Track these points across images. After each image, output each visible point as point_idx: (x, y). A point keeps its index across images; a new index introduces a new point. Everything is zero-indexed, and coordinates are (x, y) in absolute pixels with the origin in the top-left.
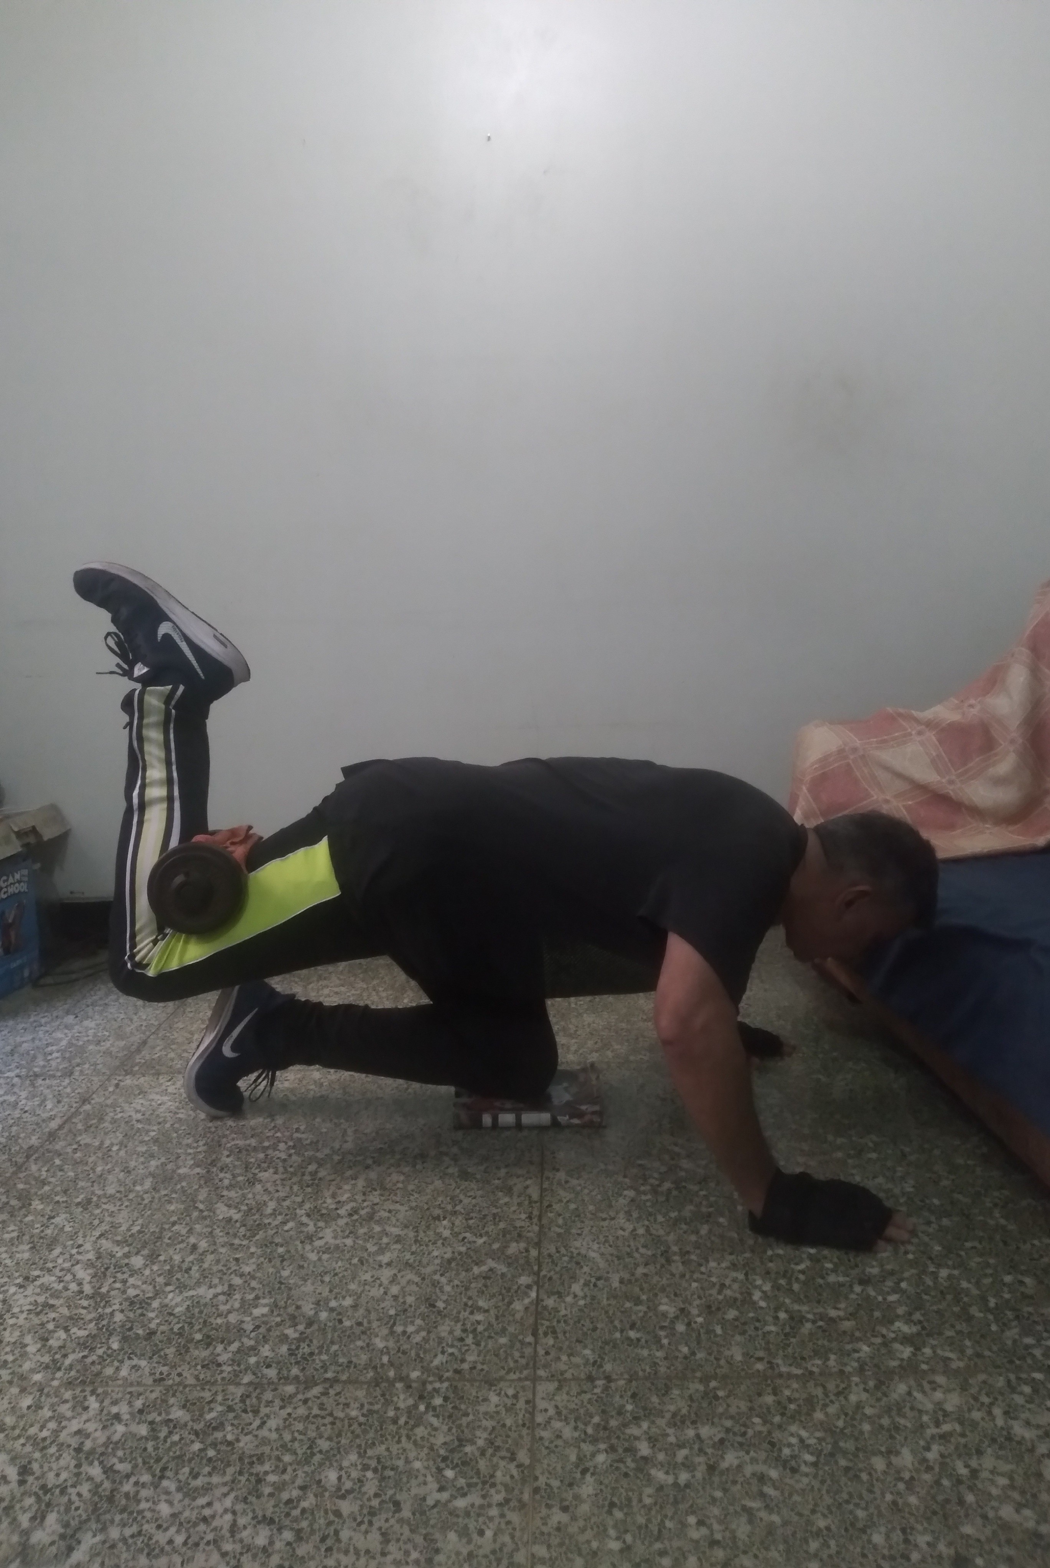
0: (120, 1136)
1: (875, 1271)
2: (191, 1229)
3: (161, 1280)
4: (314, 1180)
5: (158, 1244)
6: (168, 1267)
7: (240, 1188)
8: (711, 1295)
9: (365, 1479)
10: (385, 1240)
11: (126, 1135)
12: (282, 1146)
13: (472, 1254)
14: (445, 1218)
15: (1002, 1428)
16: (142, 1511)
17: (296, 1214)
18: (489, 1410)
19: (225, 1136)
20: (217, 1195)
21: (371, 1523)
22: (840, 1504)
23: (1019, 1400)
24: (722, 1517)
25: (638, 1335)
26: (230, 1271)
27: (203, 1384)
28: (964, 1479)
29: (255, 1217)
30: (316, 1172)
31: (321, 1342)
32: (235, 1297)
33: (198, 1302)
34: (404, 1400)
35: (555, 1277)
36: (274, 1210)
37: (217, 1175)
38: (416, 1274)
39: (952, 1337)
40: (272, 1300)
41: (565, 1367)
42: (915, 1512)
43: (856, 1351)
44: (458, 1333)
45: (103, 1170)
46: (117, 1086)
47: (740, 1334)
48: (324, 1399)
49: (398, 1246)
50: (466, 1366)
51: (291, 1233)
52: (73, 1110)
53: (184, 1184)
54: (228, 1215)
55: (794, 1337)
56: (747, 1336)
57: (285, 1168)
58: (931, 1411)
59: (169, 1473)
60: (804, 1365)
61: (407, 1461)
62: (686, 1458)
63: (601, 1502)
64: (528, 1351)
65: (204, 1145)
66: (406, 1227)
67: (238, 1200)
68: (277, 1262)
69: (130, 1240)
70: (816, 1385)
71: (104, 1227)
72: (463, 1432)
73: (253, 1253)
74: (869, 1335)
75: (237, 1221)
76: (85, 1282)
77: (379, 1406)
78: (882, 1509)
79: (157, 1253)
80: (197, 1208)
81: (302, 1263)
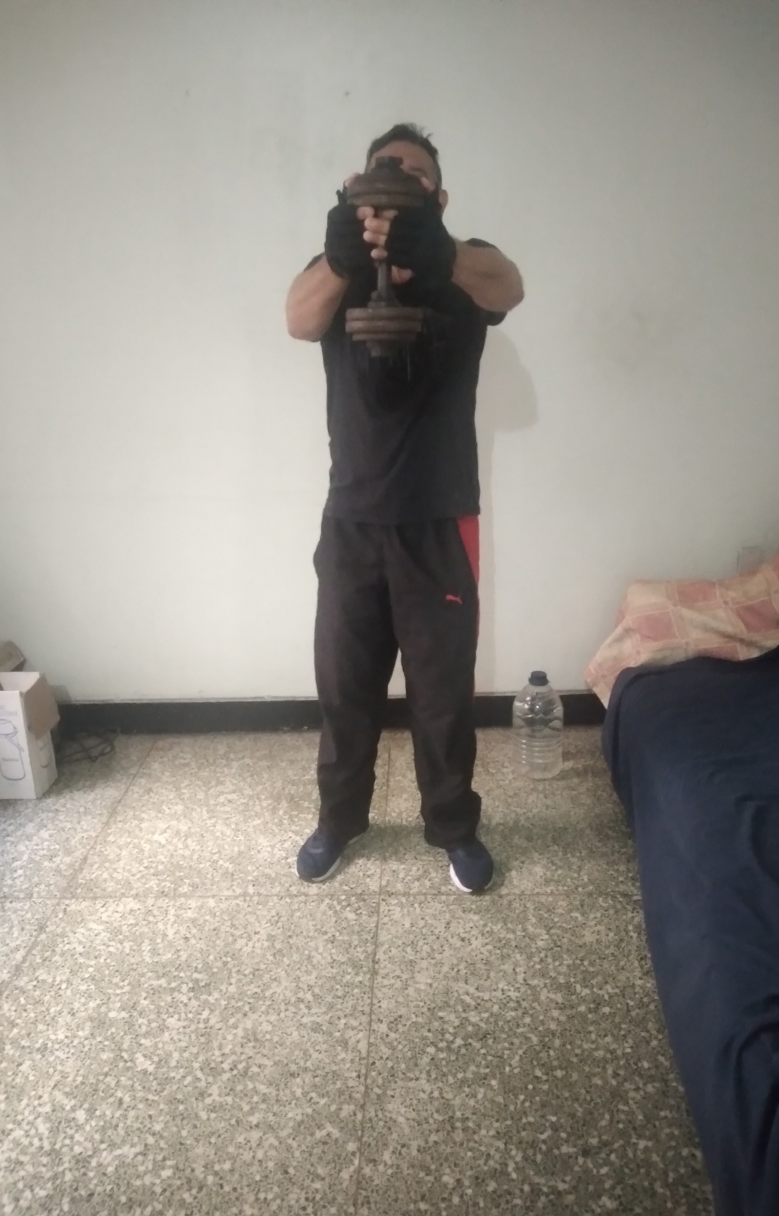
0: (67, 972)
2: (118, 1082)
3: (97, 1137)
4: (206, 1028)
5: (95, 1097)
6: (102, 1123)
7: (154, 1037)
8: (479, 1166)
10: (256, 1099)
11: (72, 970)
13: (316, 1116)
14: (299, 1075)
20: (137, 1043)
26: (146, 1129)
29: (164, 1070)
32: (149, 1157)
33: (123, 1162)
35: (373, 1143)
36: (178, 1062)
38: (276, 1137)
40: (175, 1162)
45: (55, 1011)
49: (263, 1106)
51: (189, 1088)
54: (144, 1067)
57: (186, 1013)
65: (128, 985)
66: (271, 1084)
67: (151, 1050)
68: (178, 1121)
69: (75, 1091)
73: (161, 1110)
75: (150, 1074)
76: (44, 1137)
79: (94, 1107)
80: (122, 1057)
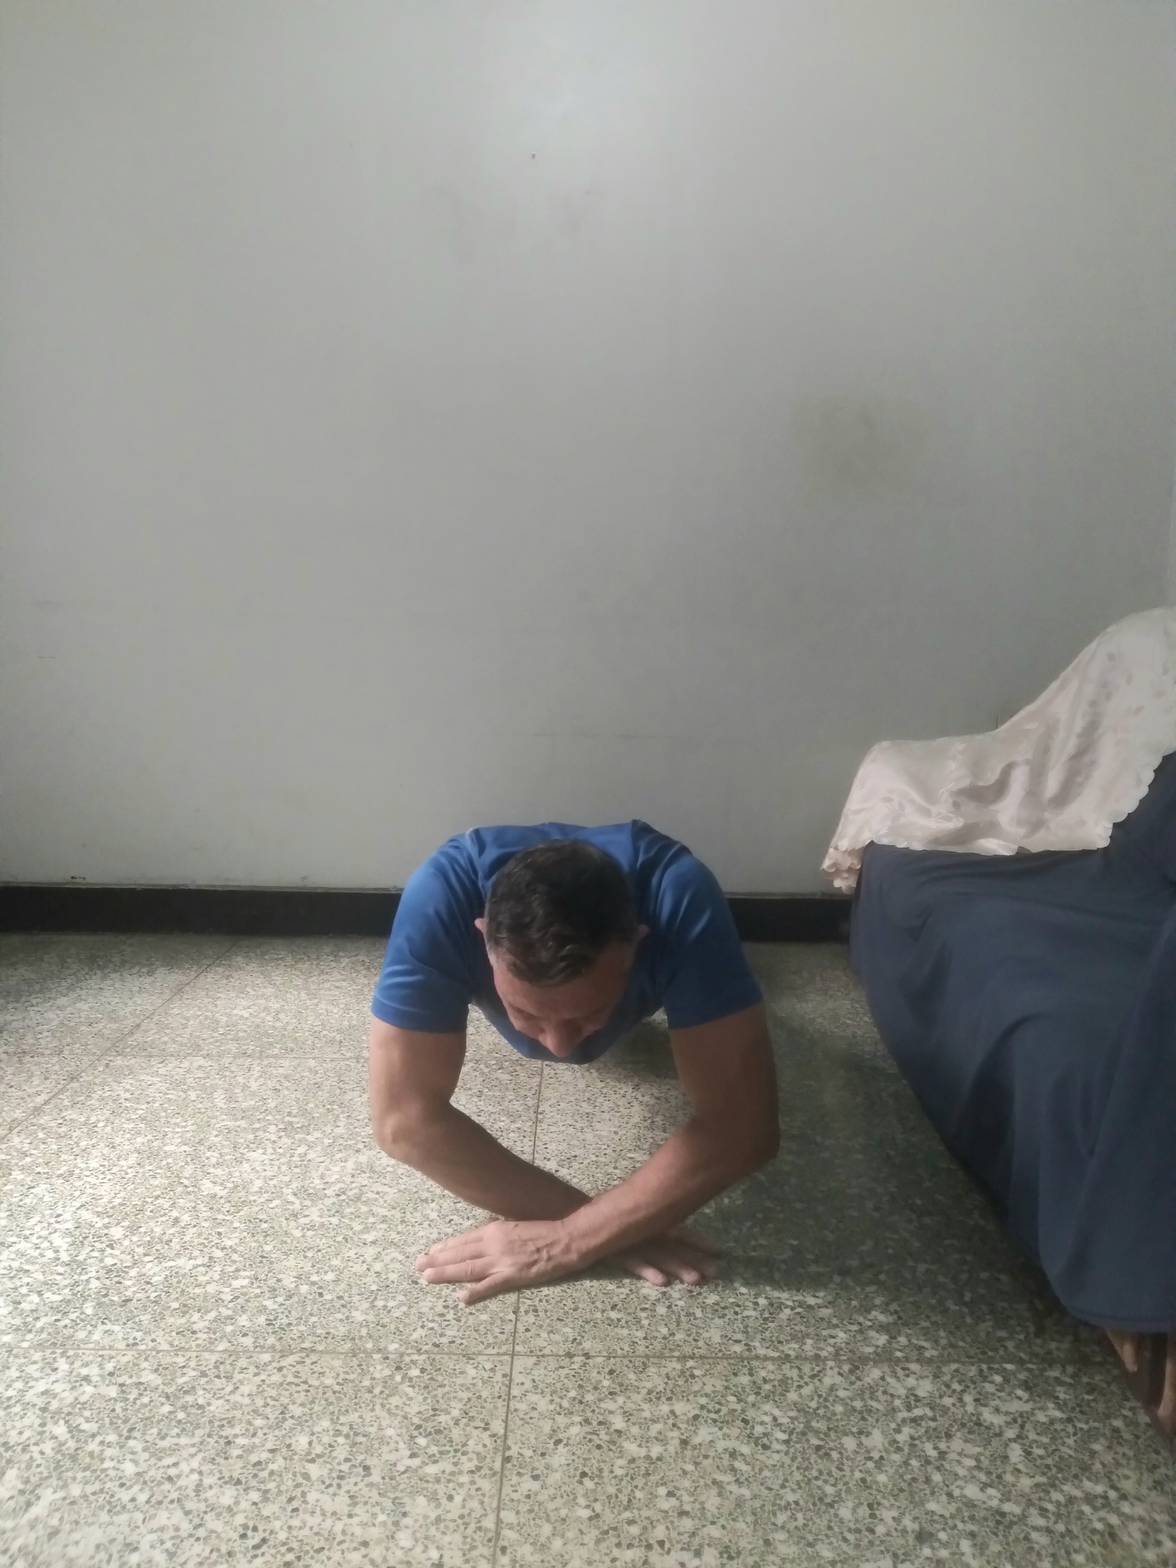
0: (107, 1113)
1: (854, 1263)
2: (174, 1203)
3: (140, 1250)
4: (303, 1161)
5: (139, 1216)
6: (148, 1239)
7: (227, 1166)
9: (335, 1444)
10: (372, 1220)
11: (114, 1112)
12: (272, 1128)
15: (972, 1414)
16: (105, 1470)
17: (282, 1193)
18: (465, 1382)
19: (216, 1117)
20: (203, 1172)
21: (339, 1486)
22: (809, 1480)
23: (989, 1388)
24: (692, 1490)
25: (619, 1316)
26: (212, 1244)
27: (178, 1350)
28: (933, 1460)
29: (240, 1195)
30: (305, 1154)
31: (301, 1313)
32: (215, 1269)
33: (177, 1273)
34: (382, 1370)
36: (261, 1188)
37: (204, 1154)
38: (400, 1252)
39: (928, 1328)
41: (546, 1344)
42: (882, 1489)
43: (832, 1337)
44: (439, 1309)
45: (88, 1144)
46: (107, 1065)
47: (719, 1317)
48: (299, 1368)
49: (384, 1226)
50: (444, 1340)
51: (276, 1210)
52: (60, 1086)
53: (170, 1160)
54: (213, 1191)
55: (773, 1322)
56: (726, 1320)
57: (274, 1148)
58: (904, 1397)
59: (135, 1434)
60: (781, 1348)
61: (380, 1429)
62: (660, 1433)
63: (572, 1472)
64: (509, 1327)
70: (791, 1367)
71: (85, 1199)
72: (438, 1402)
74: (845, 1322)
76: (61, 1250)
77: (355, 1376)
78: (851, 1485)
79: (139, 1225)
81: (285, 1239)
